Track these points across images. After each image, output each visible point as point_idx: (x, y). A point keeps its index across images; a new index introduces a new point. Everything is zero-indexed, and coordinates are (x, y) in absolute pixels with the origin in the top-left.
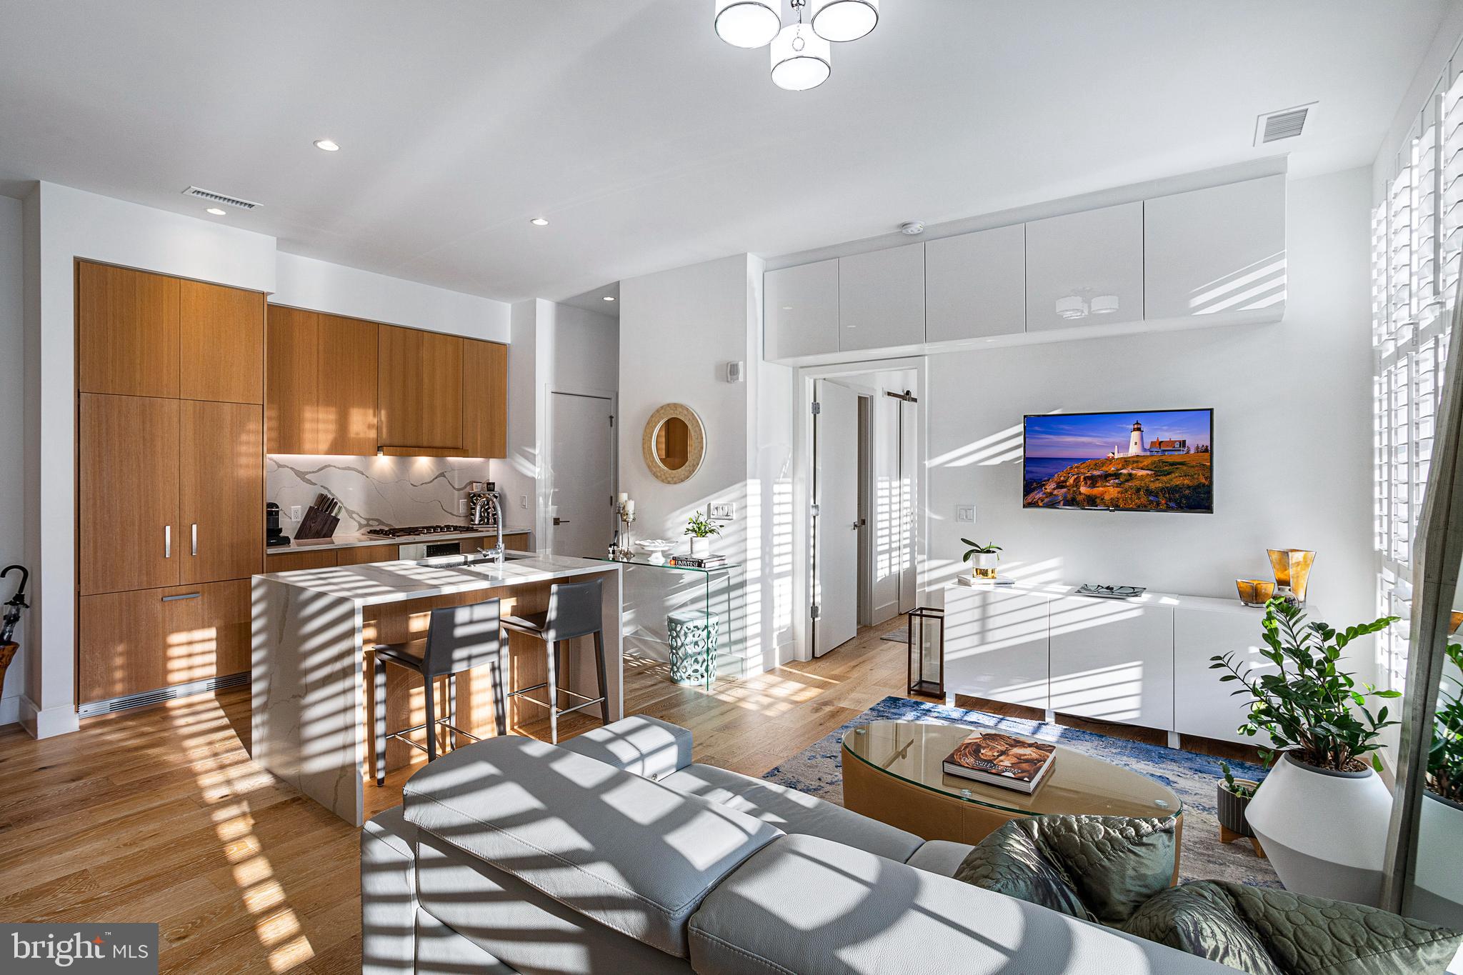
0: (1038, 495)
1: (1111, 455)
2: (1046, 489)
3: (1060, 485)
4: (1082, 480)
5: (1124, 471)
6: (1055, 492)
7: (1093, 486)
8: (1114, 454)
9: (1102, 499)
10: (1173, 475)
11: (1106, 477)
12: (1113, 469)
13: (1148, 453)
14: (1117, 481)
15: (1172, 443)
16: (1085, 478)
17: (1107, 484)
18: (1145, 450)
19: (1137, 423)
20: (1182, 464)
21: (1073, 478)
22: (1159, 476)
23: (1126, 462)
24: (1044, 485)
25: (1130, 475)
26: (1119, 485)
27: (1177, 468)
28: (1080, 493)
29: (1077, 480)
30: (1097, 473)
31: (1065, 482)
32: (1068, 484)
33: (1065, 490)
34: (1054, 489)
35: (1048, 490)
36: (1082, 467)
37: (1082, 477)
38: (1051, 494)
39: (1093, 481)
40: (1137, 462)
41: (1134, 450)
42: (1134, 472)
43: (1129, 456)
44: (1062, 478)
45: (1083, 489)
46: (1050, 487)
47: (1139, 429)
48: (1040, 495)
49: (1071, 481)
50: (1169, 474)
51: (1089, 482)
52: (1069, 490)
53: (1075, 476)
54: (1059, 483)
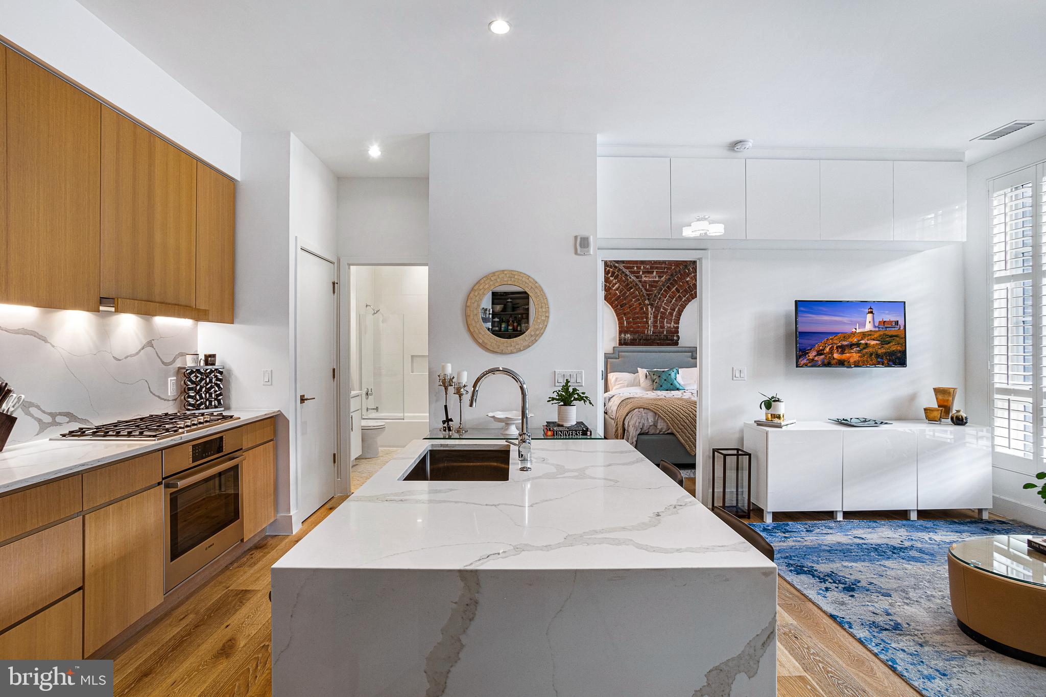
0: (803, 361)
1: (854, 330)
2: (809, 356)
3: (820, 353)
4: (835, 348)
5: (863, 342)
6: (816, 358)
7: (843, 353)
8: (856, 329)
9: (849, 362)
10: (891, 344)
11: (851, 346)
12: (855, 340)
13: (877, 329)
14: (858, 349)
15: (890, 322)
16: (837, 348)
17: (852, 351)
18: (875, 327)
19: (871, 308)
20: (896, 336)
21: (829, 347)
22: (884, 344)
23: (864, 335)
24: (808, 353)
25: (866, 344)
26: (859, 352)
27: (893, 339)
28: (834, 359)
29: (832, 349)
30: (845, 343)
31: (823, 350)
32: (825, 351)
33: (823, 356)
34: (815, 356)
35: (811, 357)
36: (835, 339)
37: (835, 346)
38: (813, 360)
39: (842, 349)
40: (871, 335)
41: (869, 327)
42: (869, 342)
43: (866, 331)
44: (821, 348)
45: (836, 356)
46: (812, 354)
47: (871, 312)
48: (805, 361)
49: (827, 349)
50: (889, 343)
51: (840, 350)
52: (826, 356)
53: (830, 346)
54: (819, 351)
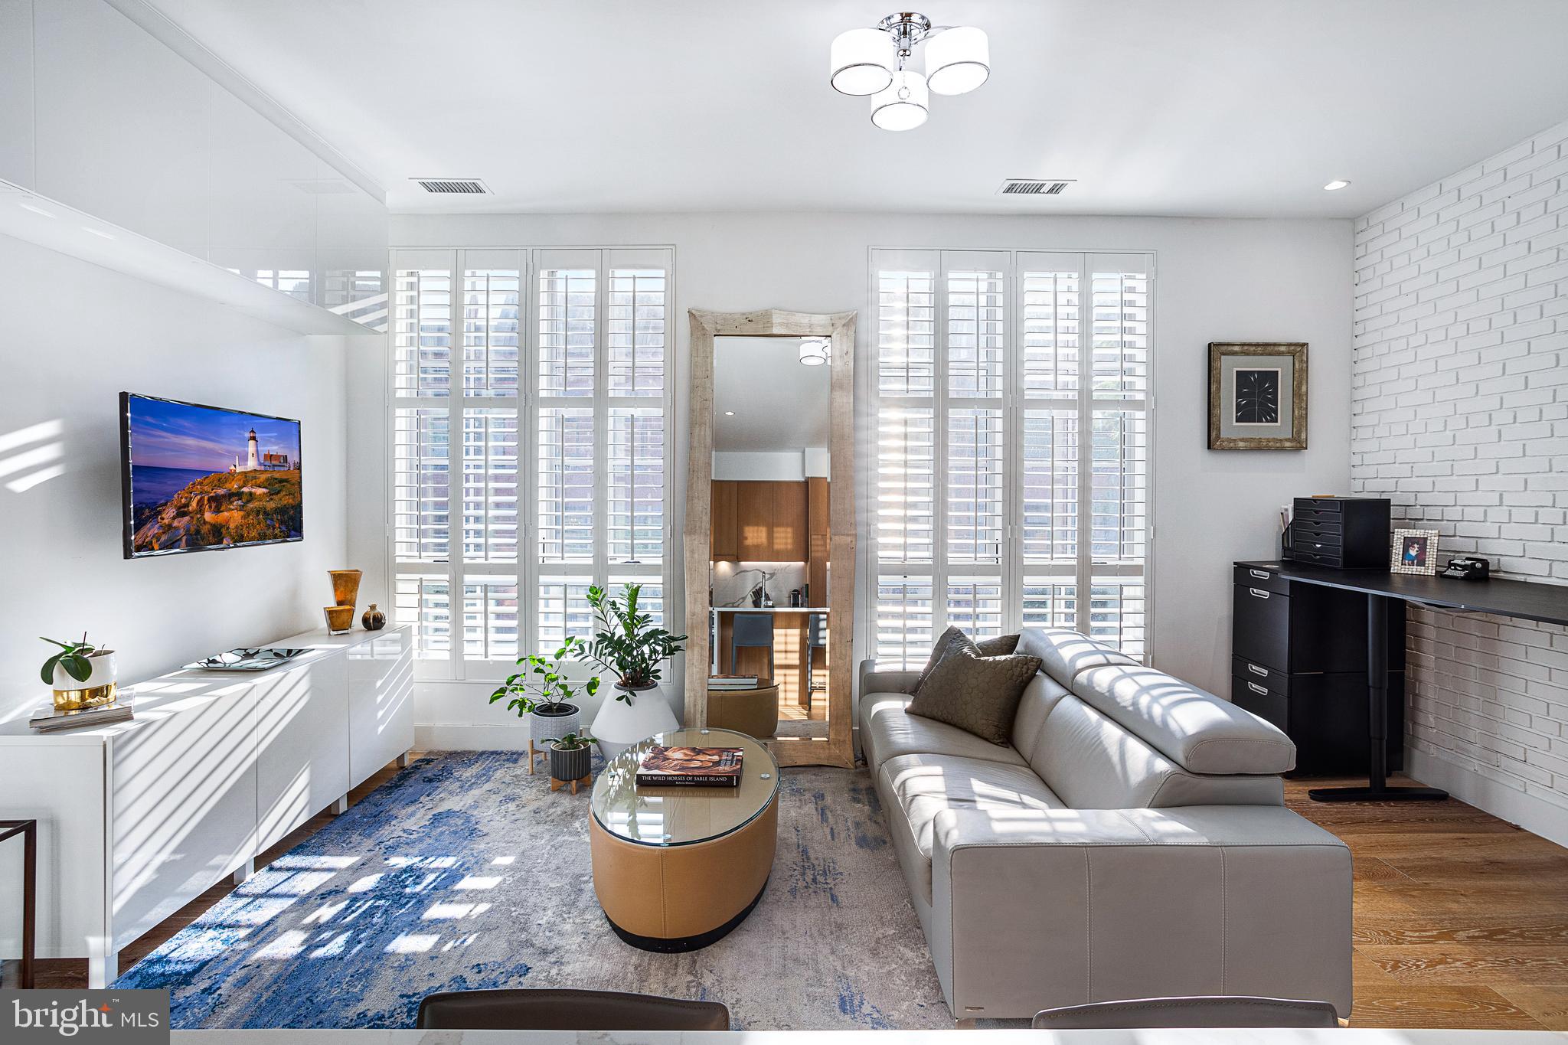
0: (151, 530)
1: (233, 468)
2: (163, 519)
3: (181, 513)
4: (206, 502)
5: (245, 490)
6: (176, 524)
7: (218, 511)
8: (235, 466)
9: (228, 528)
10: (282, 494)
11: (231, 496)
12: (236, 486)
13: (263, 468)
14: (240, 502)
15: (278, 457)
16: (209, 500)
17: (232, 507)
18: (260, 464)
19: (253, 431)
20: (287, 481)
21: (196, 500)
22: (273, 494)
23: (248, 477)
24: (160, 513)
25: (251, 494)
26: (241, 508)
27: (284, 486)
28: (205, 523)
29: (200, 502)
30: (221, 492)
31: (187, 505)
32: (190, 508)
33: (187, 518)
34: (174, 518)
35: (166, 521)
36: (205, 483)
37: (206, 498)
38: (170, 526)
39: (217, 503)
40: (255, 478)
41: (252, 464)
42: (253, 490)
43: (249, 470)
44: (183, 501)
45: (208, 516)
46: (169, 513)
47: (254, 438)
48: (155, 530)
49: (194, 504)
50: (279, 492)
51: (213, 505)
52: (192, 518)
53: (199, 497)
54: (180, 507)
